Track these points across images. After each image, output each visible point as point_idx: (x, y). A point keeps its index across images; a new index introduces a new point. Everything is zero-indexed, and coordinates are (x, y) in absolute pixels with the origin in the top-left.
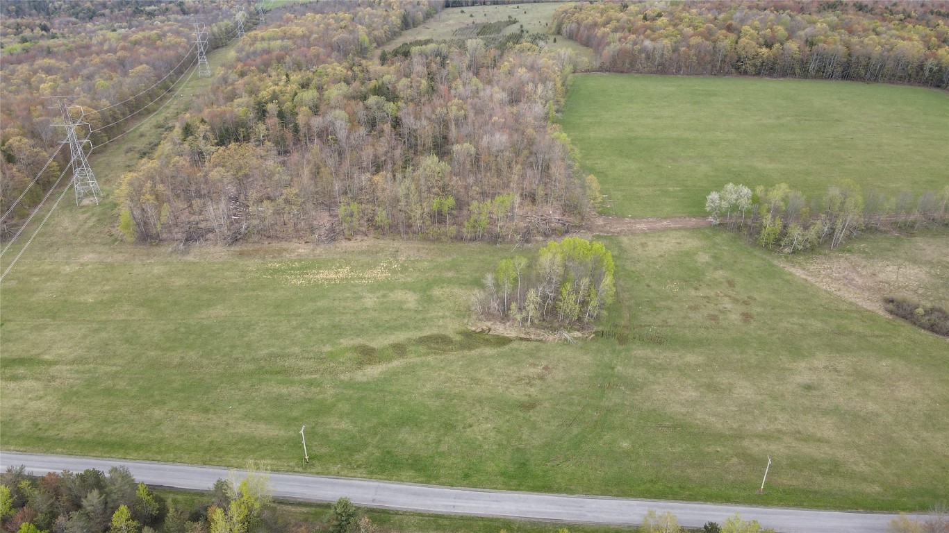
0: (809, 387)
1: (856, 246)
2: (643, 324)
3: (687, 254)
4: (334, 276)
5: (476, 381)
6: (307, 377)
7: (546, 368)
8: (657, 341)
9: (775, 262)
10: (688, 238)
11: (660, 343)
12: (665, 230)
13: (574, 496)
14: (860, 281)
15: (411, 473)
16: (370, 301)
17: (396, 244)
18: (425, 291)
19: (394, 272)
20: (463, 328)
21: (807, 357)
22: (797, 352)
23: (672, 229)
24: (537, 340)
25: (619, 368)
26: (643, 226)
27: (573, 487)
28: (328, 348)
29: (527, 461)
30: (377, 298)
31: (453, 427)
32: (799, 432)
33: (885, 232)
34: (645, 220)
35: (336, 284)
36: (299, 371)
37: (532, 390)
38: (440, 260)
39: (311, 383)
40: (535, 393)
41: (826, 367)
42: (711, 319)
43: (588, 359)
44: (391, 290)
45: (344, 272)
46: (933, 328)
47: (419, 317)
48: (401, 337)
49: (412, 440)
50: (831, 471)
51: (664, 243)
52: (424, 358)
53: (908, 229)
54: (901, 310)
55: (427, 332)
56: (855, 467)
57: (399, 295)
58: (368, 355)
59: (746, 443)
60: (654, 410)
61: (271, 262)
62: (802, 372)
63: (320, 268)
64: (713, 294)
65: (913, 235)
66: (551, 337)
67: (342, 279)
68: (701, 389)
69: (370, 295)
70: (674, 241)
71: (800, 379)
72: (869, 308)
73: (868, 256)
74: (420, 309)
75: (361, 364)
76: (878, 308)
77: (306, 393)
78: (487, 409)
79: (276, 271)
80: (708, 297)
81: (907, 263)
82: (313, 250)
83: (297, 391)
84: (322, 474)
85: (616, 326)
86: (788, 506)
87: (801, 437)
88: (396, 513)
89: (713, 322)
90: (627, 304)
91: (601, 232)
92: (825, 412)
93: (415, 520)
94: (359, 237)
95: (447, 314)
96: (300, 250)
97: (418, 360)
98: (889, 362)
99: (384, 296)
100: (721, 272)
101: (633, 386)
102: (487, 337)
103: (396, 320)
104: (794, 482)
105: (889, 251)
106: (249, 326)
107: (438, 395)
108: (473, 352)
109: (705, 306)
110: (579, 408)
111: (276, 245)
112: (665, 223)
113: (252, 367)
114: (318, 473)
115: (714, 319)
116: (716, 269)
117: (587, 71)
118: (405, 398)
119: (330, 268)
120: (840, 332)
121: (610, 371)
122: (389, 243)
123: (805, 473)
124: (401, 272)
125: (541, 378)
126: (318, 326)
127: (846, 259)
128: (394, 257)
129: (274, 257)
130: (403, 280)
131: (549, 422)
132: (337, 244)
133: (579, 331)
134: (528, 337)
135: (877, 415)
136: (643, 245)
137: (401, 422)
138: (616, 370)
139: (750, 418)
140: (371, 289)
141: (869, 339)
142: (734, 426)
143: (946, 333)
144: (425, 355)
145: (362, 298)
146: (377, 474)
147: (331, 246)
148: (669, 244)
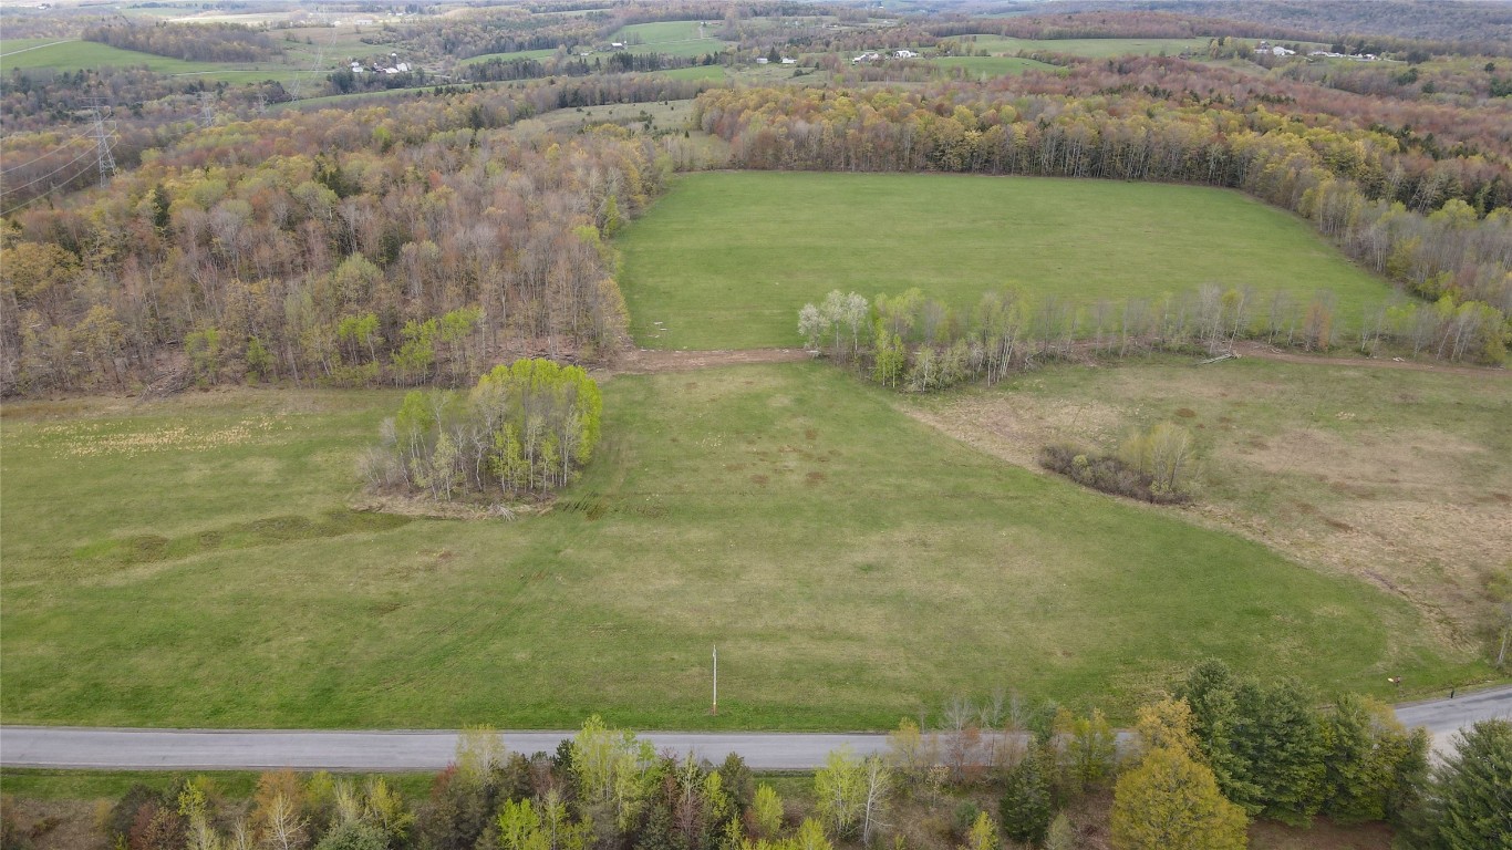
0: (868, 568)
1: (1027, 382)
2: (640, 492)
3: (757, 397)
4: (153, 441)
5: (315, 577)
7: (446, 556)
8: (656, 514)
9: (895, 406)
10: (767, 375)
11: (656, 516)
13: (391, 732)
14: (1015, 427)
15: (118, 713)
16: (197, 474)
17: (282, 394)
18: (298, 457)
19: (261, 431)
20: (339, 506)
21: (887, 527)
22: (871, 517)
23: (744, 364)
24: (453, 519)
25: (569, 551)
26: (702, 361)
27: (395, 720)
28: (85, 542)
29: (338, 685)
30: (211, 470)
31: (237, 642)
32: (822, 628)
33: (1078, 362)
34: (707, 353)
35: (151, 452)
37: (406, 585)
38: (346, 414)
39: (21, 594)
40: (408, 591)
41: (911, 541)
42: (757, 482)
43: (523, 541)
44: (242, 458)
45: (173, 435)
46: (1096, 484)
47: (270, 493)
48: (222, 522)
49: (151, 666)
50: (847, 679)
51: (725, 383)
52: (245, 550)
53: (1111, 357)
54: (1060, 463)
55: (274, 513)
56: (890, 674)
57: (252, 463)
58: (151, 548)
60: (596, 606)
61: (51, 425)
62: (869, 547)
63: (133, 431)
64: (774, 449)
65: (1116, 365)
66: (476, 513)
67: (165, 445)
68: (690, 576)
69: (202, 466)
70: (743, 380)
71: (859, 558)
72: (1015, 462)
73: (1039, 393)
74: (279, 481)
75: (129, 562)
76: (1029, 464)
78: (311, 615)
79: (52, 437)
80: (764, 454)
81: (1095, 402)
82: (136, 407)
85: (596, 495)
86: (752, 730)
87: (822, 634)
88: (53, 773)
89: (757, 486)
90: (627, 465)
91: (629, 369)
92: (879, 600)
93: (77, 782)
94: (224, 387)
95: (321, 488)
96: (112, 408)
97: (235, 552)
98: (1014, 530)
99: (224, 466)
100: (801, 420)
101: (578, 573)
102: (372, 517)
103: (227, 498)
104: (780, 697)
105: (1075, 386)
107: (237, 600)
108: (336, 538)
109: (754, 464)
110: (470, 608)
111: (73, 401)
112: (736, 356)
115: (761, 482)
116: (794, 416)
117: (711, 168)
118: (177, 607)
119: (152, 430)
120: (955, 494)
121: (551, 556)
122: (271, 394)
123: (804, 683)
124: (272, 432)
125: (431, 569)
126: (84, 512)
127: (1007, 399)
128: (271, 412)
129: (62, 418)
130: (269, 443)
131: (407, 629)
132: (183, 398)
133: (529, 503)
134: (441, 514)
135: (962, 601)
136: (690, 386)
137: (147, 641)
138: (562, 554)
139: (750, 611)
140: (207, 458)
141: (996, 501)
142: (718, 623)
143: (1115, 490)
144: (250, 545)
145: (185, 470)
146: (55, 717)
147: (171, 400)
148: (732, 384)
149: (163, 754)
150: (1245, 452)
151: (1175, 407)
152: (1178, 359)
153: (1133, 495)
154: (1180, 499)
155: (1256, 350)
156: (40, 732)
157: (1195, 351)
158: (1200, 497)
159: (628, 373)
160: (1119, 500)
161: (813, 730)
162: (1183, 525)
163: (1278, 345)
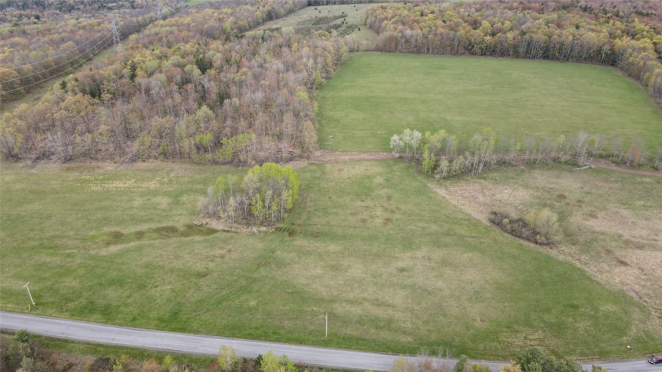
0: (402, 270)
1: (491, 175)
2: (312, 223)
3: (369, 177)
4: (122, 185)
5: (177, 257)
6: (69, 251)
7: (229, 251)
8: (316, 235)
9: (429, 185)
10: (374, 166)
11: (317, 237)
12: (360, 160)
13: (198, 335)
14: (481, 199)
15: (99, 316)
16: (138, 202)
17: (174, 165)
18: (177, 197)
19: (163, 183)
20: (190, 223)
21: (414, 249)
22: (408, 244)
23: (365, 160)
24: (234, 232)
25: (279, 252)
26: (347, 158)
27: (200, 330)
28: (93, 233)
29: (180, 311)
30: (143, 201)
31: (145, 287)
32: (377, 300)
33: (516, 166)
34: (350, 153)
35: (121, 190)
36: (66, 247)
37: (212, 264)
38: (197, 176)
39: (68, 256)
40: (212, 267)
41: (423, 257)
42: (361, 222)
43: (261, 245)
44: (155, 196)
45: (131, 183)
46: (513, 232)
47: (164, 214)
48: (144, 227)
49: (112, 295)
50: (384, 326)
51: (355, 169)
52: (152, 241)
53: (531, 164)
54: (497, 220)
55: (165, 224)
56: (402, 325)
57: (158, 199)
58: (117, 237)
59: (336, 306)
60: (286, 281)
61: (85, 175)
62: (405, 259)
63: (115, 180)
64: (372, 205)
65: (534, 169)
66: (244, 230)
67: (126, 188)
68: (327, 269)
69: (139, 199)
70: (364, 168)
71: (400, 264)
72: (477, 218)
73: (496, 182)
74: (168, 208)
75: (108, 244)
76: (483, 218)
77: (61, 262)
78: (174, 276)
79: (85, 181)
80: (367, 207)
81: (520, 188)
82: (117, 168)
83: (57, 260)
84: (40, 315)
85: (293, 224)
86: (341, 348)
87: (377, 303)
88: (73, 342)
89: (362, 224)
90: (309, 209)
91: (315, 160)
92: (404, 287)
93: (82, 347)
94: (151, 160)
95: (184, 213)
96: (108, 168)
97: (148, 242)
98: (470, 254)
99: (148, 200)
100: (386, 190)
101: (281, 264)
102: (202, 229)
103: (148, 215)
104: (355, 333)
105: (512, 179)
106: (49, 217)
107: (147, 266)
108: (187, 238)
109: (362, 213)
110: (236, 278)
111: (94, 164)
112: (363, 155)
113: (36, 243)
114: (37, 314)
115: (364, 222)
116: (384, 188)
117: (366, 50)
118: (124, 267)
119: (122, 180)
120: (447, 234)
121: (271, 254)
122: (169, 165)
123: (365, 327)
124: (167, 184)
125: (222, 257)
126: (94, 218)
127: (480, 184)
128: (168, 174)
129: (89, 172)
130: (166, 189)
131: (210, 286)
132: (135, 164)
133: (265, 226)
134: (230, 229)
135: (441, 290)
136: (340, 170)
137: (112, 283)
138: (276, 253)
139: (349, 289)
140: (142, 195)
141: (466, 239)
142: (335, 294)
143: (520, 237)
144: (154, 239)
145: (133, 200)
146: (76, 316)
147: (130, 166)
148: (358, 170)
149: (114, 337)
150: (586, 220)
151: (557, 193)
152: (564, 167)
153: (529, 240)
154: (549, 244)
155: (603, 164)
156: (70, 322)
157: (573, 164)
158: (560, 242)
159: (315, 162)
160: (521, 241)
161: (365, 350)
162: (549, 257)
163: (614, 162)
